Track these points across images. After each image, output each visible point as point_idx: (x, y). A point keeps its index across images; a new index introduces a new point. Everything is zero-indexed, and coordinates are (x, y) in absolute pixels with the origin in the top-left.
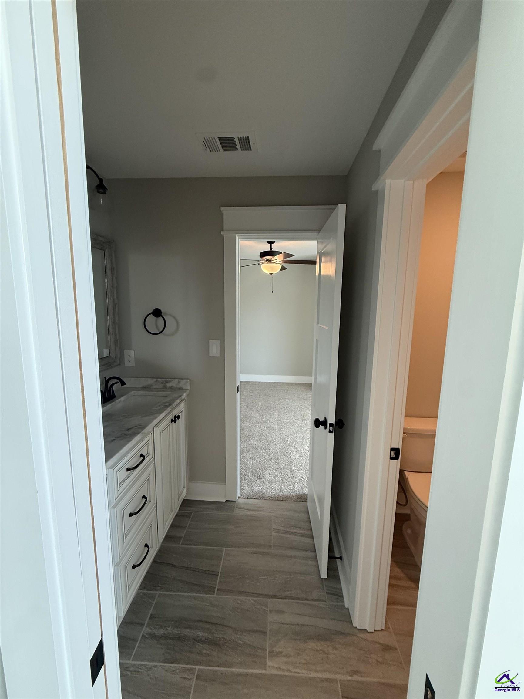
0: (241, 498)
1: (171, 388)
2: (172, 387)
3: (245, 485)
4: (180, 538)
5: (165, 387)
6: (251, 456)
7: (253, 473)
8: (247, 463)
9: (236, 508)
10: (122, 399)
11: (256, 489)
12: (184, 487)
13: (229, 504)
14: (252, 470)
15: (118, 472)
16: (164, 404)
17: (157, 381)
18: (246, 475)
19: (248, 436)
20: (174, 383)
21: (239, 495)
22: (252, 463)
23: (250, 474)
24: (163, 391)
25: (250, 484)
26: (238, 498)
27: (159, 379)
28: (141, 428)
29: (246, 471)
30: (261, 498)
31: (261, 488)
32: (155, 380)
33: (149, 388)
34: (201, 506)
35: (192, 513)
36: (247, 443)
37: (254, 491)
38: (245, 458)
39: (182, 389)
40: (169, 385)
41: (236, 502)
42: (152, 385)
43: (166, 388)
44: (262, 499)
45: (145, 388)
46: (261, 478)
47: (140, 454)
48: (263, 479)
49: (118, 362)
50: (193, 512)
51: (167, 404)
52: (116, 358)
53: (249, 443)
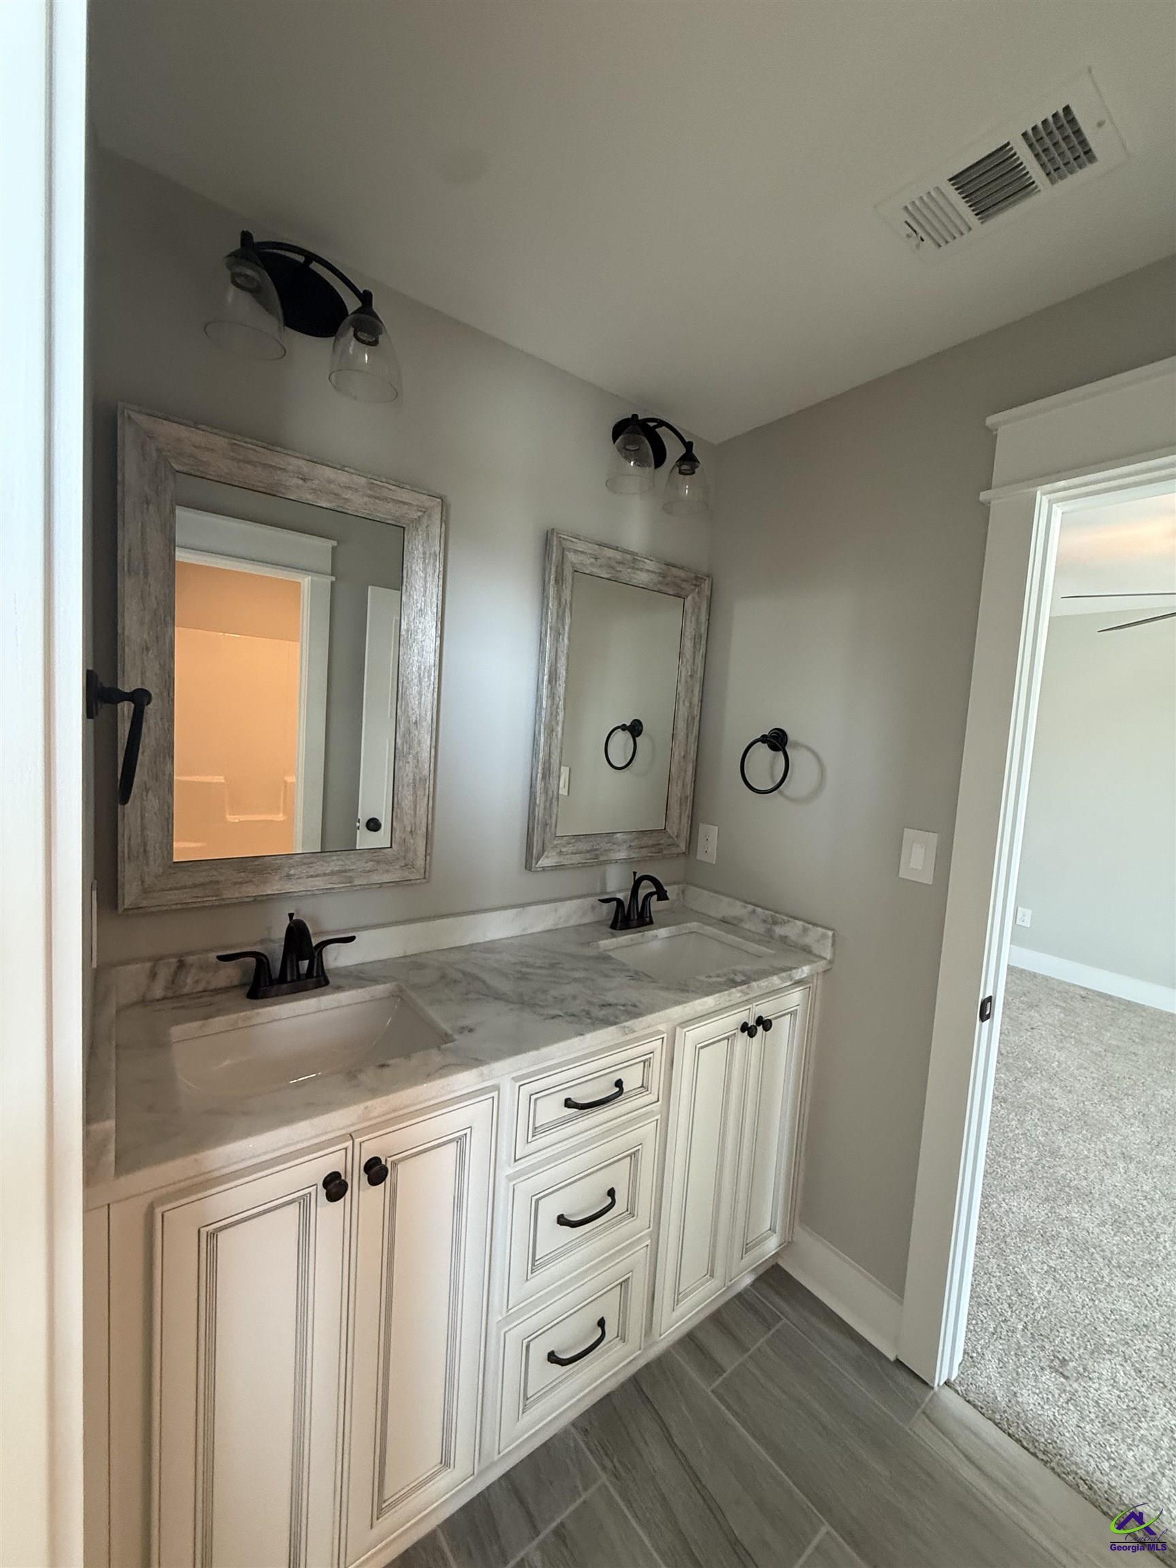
0: (957, 1391)
1: (784, 939)
2: (786, 937)
3: (988, 1356)
4: (720, 1370)
5: (769, 932)
6: (1052, 1263)
7: (1038, 1328)
8: (1025, 1277)
9: (924, 1413)
10: (663, 932)
11: (1028, 1399)
12: (772, 1229)
13: (902, 1377)
14: (1038, 1317)
15: (533, 1098)
16: (732, 976)
17: (754, 912)
18: (1005, 1321)
19: (1069, 1186)
20: (792, 930)
21: (950, 1373)
22: (1049, 1292)
23: (1025, 1327)
24: (759, 942)
25: (1011, 1366)
26: (945, 1383)
27: (759, 910)
28: (634, 1011)
29: (1010, 1307)
30: (1041, 1455)
31: (1050, 1414)
32: (750, 907)
33: (735, 925)
34: (813, 1319)
35: (781, 1319)
36: (1052, 1207)
37: (1018, 1402)
38: (1025, 1257)
39: (810, 952)
40: (779, 931)
41: (932, 1392)
42: (741, 920)
43: (771, 937)
44: (1046, 1462)
45: (728, 923)
46: (1066, 1373)
47: (617, 1079)
48: (1075, 1385)
49: (683, 847)
50: (785, 1320)
51: (739, 978)
52: (677, 836)
53: (1063, 1212)
